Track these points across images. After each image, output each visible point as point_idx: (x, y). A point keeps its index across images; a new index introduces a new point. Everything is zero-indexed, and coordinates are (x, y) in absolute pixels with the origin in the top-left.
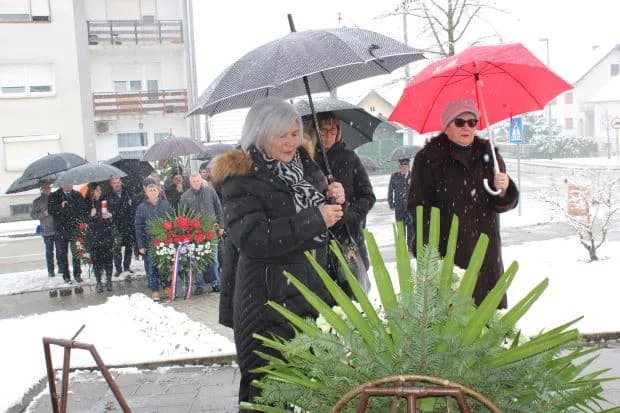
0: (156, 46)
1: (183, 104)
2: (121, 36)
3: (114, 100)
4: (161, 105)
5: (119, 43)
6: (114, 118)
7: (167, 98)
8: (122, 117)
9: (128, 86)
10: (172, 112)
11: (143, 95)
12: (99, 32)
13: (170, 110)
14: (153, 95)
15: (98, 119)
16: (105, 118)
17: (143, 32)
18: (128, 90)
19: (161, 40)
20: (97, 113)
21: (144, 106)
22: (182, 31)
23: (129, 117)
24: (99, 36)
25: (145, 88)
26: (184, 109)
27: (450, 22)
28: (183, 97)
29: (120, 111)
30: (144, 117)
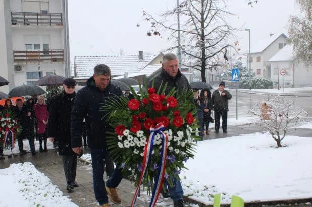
0: (48, 27)
1: (62, 57)
2: (29, 20)
3: (24, 54)
4: (50, 57)
5: (28, 24)
6: (25, 63)
7: (53, 53)
8: (29, 63)
9: (33, 46)
10: (56, 61)
11: (41, 52)
12: (17, 18)
13: (55, 60)
14: (46, 52)
15: (16, 64)
16: (20, 64)
17: (41, 19)
18: (33, 48)
19: (50, 23)
20: (15, 61)
21: (41, 58)
22: (62, 19)
23: (33, 63)
24: (18, 20)
25: (42, 48)
26: (62, 60)
27: (202, 18)
28: (62, 53)
29: (28, 60)
30: (41, 63)
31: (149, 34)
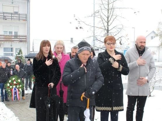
0: (18, 21)
1: (25, 40)
2: (6, 17)
3: (3, 37)
4: (18, 40)
5: (6, 19)
6: (3, 42)
7: (20, 37)
8: (5, 43)
9: (8, 33)
10: (22, 42)
11: (13, 36)
13: (21, 41)
14: (16, 36)
17: (14, 17)
18: (8, 34)
19: (19, 19)
21: (13, 39)
22: (26, 17)
23: (7, 42)
25: (13, 34)
26: (26, 41)
27: (108, 20)
28: (25, 37)
29: (5, 40)
30: (13, 43)
31: (77, 28)
